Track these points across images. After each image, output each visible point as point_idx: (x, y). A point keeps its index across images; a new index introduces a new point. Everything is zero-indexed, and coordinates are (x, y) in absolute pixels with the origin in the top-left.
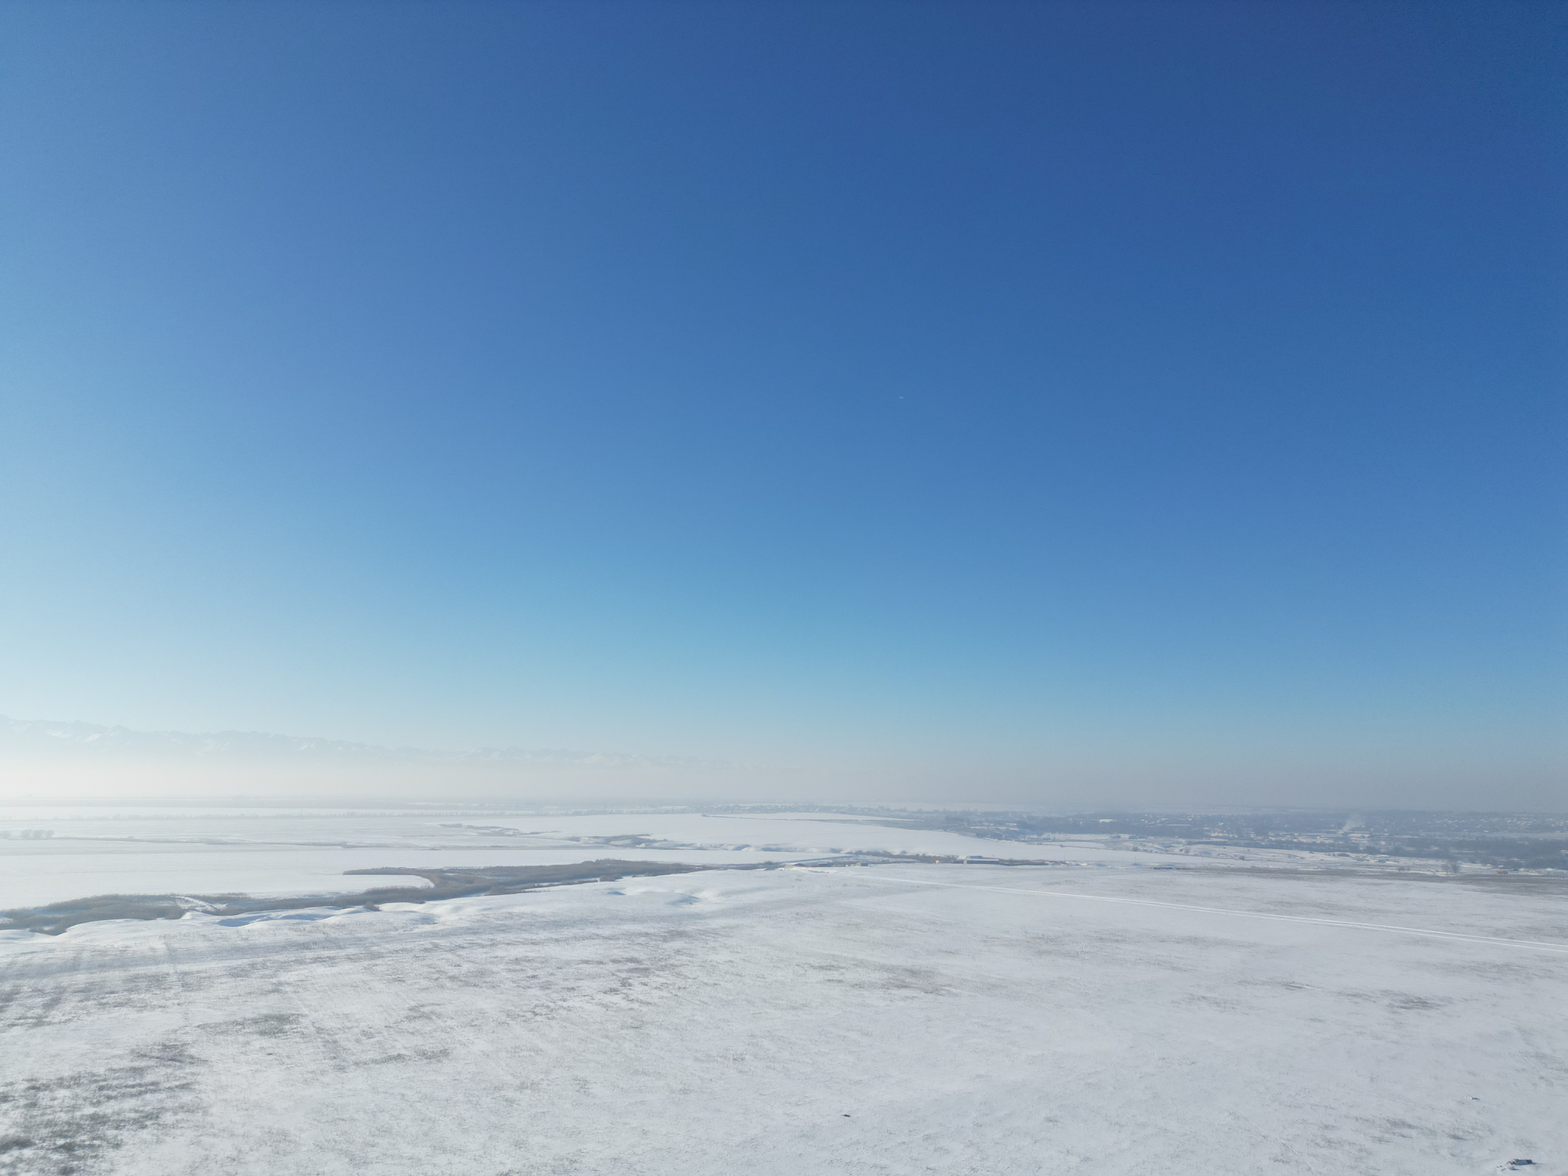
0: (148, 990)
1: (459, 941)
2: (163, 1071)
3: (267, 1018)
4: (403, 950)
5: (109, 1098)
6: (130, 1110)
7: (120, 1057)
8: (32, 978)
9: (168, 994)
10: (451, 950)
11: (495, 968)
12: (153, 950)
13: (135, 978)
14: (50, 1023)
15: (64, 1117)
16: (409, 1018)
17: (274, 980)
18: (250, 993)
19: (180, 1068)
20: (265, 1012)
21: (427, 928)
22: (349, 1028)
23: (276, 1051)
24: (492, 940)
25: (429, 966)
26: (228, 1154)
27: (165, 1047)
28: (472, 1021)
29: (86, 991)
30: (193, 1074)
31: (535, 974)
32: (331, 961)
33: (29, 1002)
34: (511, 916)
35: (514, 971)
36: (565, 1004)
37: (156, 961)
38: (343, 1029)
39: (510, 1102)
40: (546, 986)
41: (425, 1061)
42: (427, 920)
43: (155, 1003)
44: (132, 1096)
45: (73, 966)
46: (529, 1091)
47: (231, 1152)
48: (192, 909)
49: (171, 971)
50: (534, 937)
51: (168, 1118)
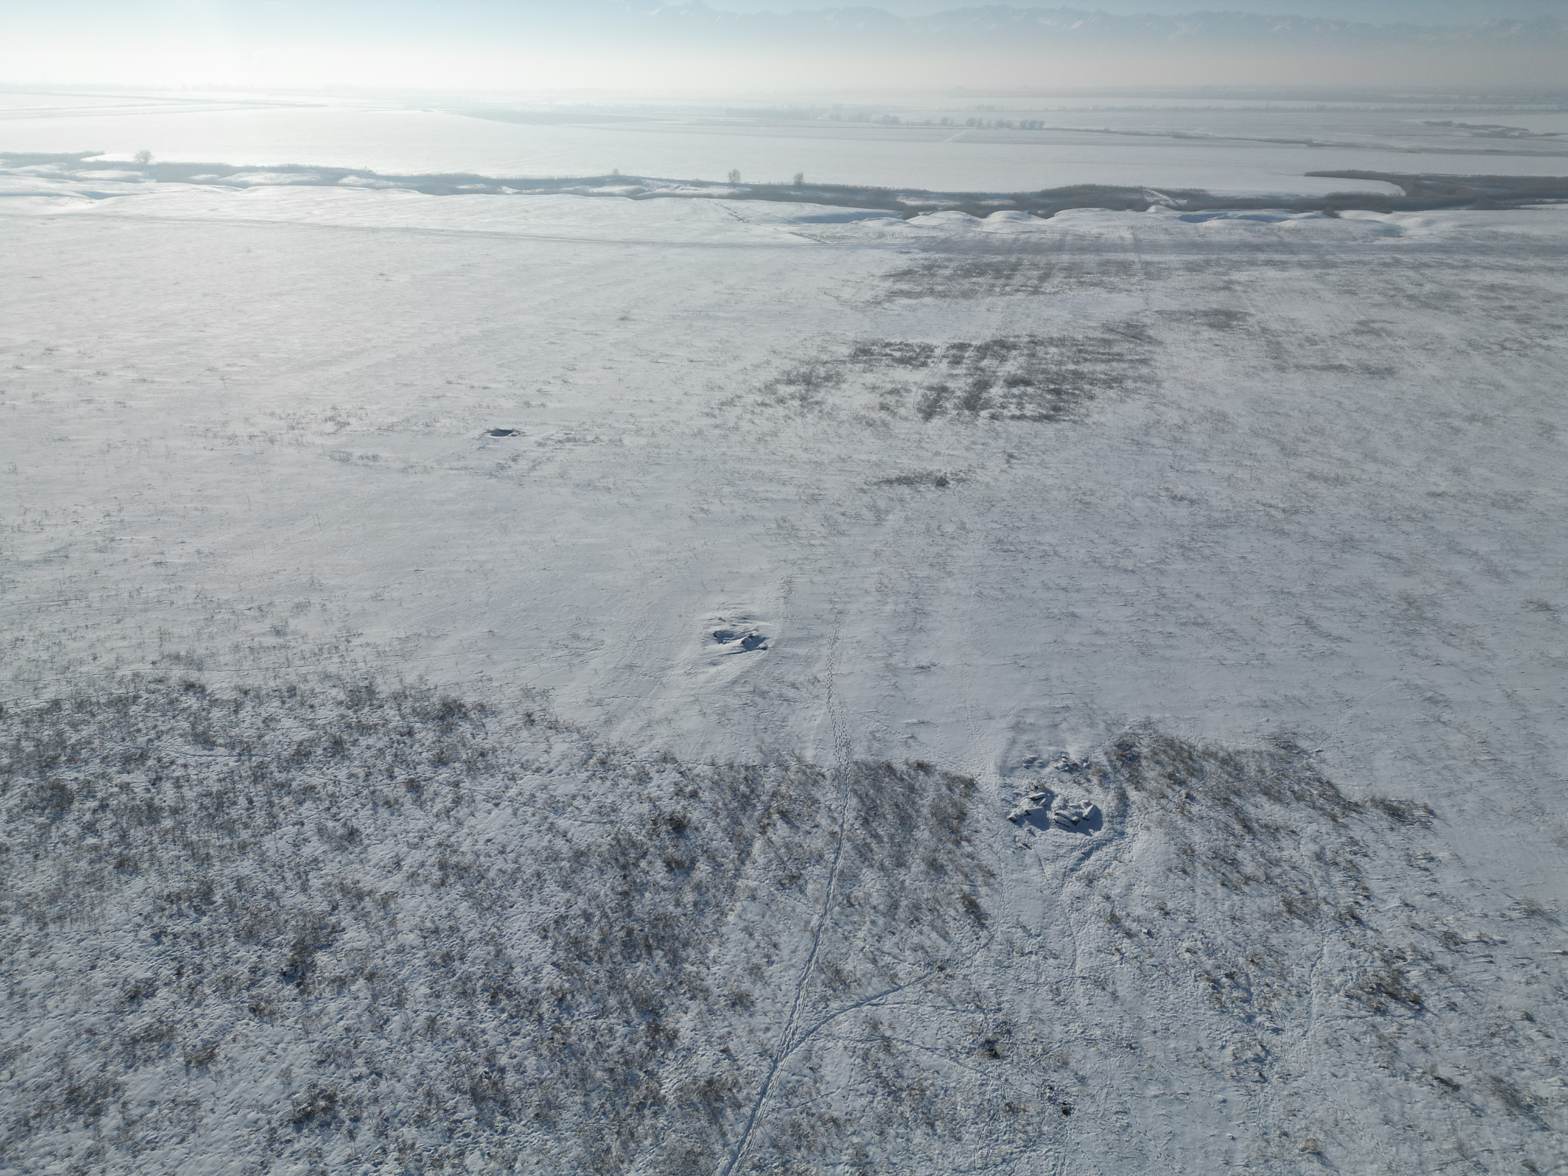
0: (1117, 274)
1: (1425, 258)
2: (1126, 345)
3: (1217, 312)
4: (1360, 262)
5: (1086, 360)
6: (1101, 373)
7: (1094, 328)
8: (1030, 253)
9: (1133, 280)
10: (1415, 267)
11: (1463, 293)
12: (1122, 238)
13: (1107, 263)
14: (1043, 293)
15: (1054, 368)
16: (1356, 332)
17: (1226, 278)
18: (1203, 288)
19: (1140, 345)
20: (1215, 306)
21: (1390, 241)
22: (1293, 333)
23: (1223, 343)
24: (1466, 261)
25: (1387, 282)
26: (1176, 422)
27: (1129, 326)
28: (1427, 344)
29: (1070, 270)
30: (1150, 352)
31: (1512, 304)
32: (1282, 266)
33: (1029, 273)
34: (1495, 236)
35: (1487, 298)
36: (1545, 343)
37: (1124, 249)
38: (1287, 333)
39: (1457, 431)
40: (1524, 320)
41: (1367, 376)
42: (1392, 231)
43: (1122, 286)
44: (1103, 361)
45: (1059, 247)
46: (1480, 424)
47: (1177, 421)
48: (1156, 203)
49: (1137, 260)
50: (1520, 263)
51: (1129, 384)
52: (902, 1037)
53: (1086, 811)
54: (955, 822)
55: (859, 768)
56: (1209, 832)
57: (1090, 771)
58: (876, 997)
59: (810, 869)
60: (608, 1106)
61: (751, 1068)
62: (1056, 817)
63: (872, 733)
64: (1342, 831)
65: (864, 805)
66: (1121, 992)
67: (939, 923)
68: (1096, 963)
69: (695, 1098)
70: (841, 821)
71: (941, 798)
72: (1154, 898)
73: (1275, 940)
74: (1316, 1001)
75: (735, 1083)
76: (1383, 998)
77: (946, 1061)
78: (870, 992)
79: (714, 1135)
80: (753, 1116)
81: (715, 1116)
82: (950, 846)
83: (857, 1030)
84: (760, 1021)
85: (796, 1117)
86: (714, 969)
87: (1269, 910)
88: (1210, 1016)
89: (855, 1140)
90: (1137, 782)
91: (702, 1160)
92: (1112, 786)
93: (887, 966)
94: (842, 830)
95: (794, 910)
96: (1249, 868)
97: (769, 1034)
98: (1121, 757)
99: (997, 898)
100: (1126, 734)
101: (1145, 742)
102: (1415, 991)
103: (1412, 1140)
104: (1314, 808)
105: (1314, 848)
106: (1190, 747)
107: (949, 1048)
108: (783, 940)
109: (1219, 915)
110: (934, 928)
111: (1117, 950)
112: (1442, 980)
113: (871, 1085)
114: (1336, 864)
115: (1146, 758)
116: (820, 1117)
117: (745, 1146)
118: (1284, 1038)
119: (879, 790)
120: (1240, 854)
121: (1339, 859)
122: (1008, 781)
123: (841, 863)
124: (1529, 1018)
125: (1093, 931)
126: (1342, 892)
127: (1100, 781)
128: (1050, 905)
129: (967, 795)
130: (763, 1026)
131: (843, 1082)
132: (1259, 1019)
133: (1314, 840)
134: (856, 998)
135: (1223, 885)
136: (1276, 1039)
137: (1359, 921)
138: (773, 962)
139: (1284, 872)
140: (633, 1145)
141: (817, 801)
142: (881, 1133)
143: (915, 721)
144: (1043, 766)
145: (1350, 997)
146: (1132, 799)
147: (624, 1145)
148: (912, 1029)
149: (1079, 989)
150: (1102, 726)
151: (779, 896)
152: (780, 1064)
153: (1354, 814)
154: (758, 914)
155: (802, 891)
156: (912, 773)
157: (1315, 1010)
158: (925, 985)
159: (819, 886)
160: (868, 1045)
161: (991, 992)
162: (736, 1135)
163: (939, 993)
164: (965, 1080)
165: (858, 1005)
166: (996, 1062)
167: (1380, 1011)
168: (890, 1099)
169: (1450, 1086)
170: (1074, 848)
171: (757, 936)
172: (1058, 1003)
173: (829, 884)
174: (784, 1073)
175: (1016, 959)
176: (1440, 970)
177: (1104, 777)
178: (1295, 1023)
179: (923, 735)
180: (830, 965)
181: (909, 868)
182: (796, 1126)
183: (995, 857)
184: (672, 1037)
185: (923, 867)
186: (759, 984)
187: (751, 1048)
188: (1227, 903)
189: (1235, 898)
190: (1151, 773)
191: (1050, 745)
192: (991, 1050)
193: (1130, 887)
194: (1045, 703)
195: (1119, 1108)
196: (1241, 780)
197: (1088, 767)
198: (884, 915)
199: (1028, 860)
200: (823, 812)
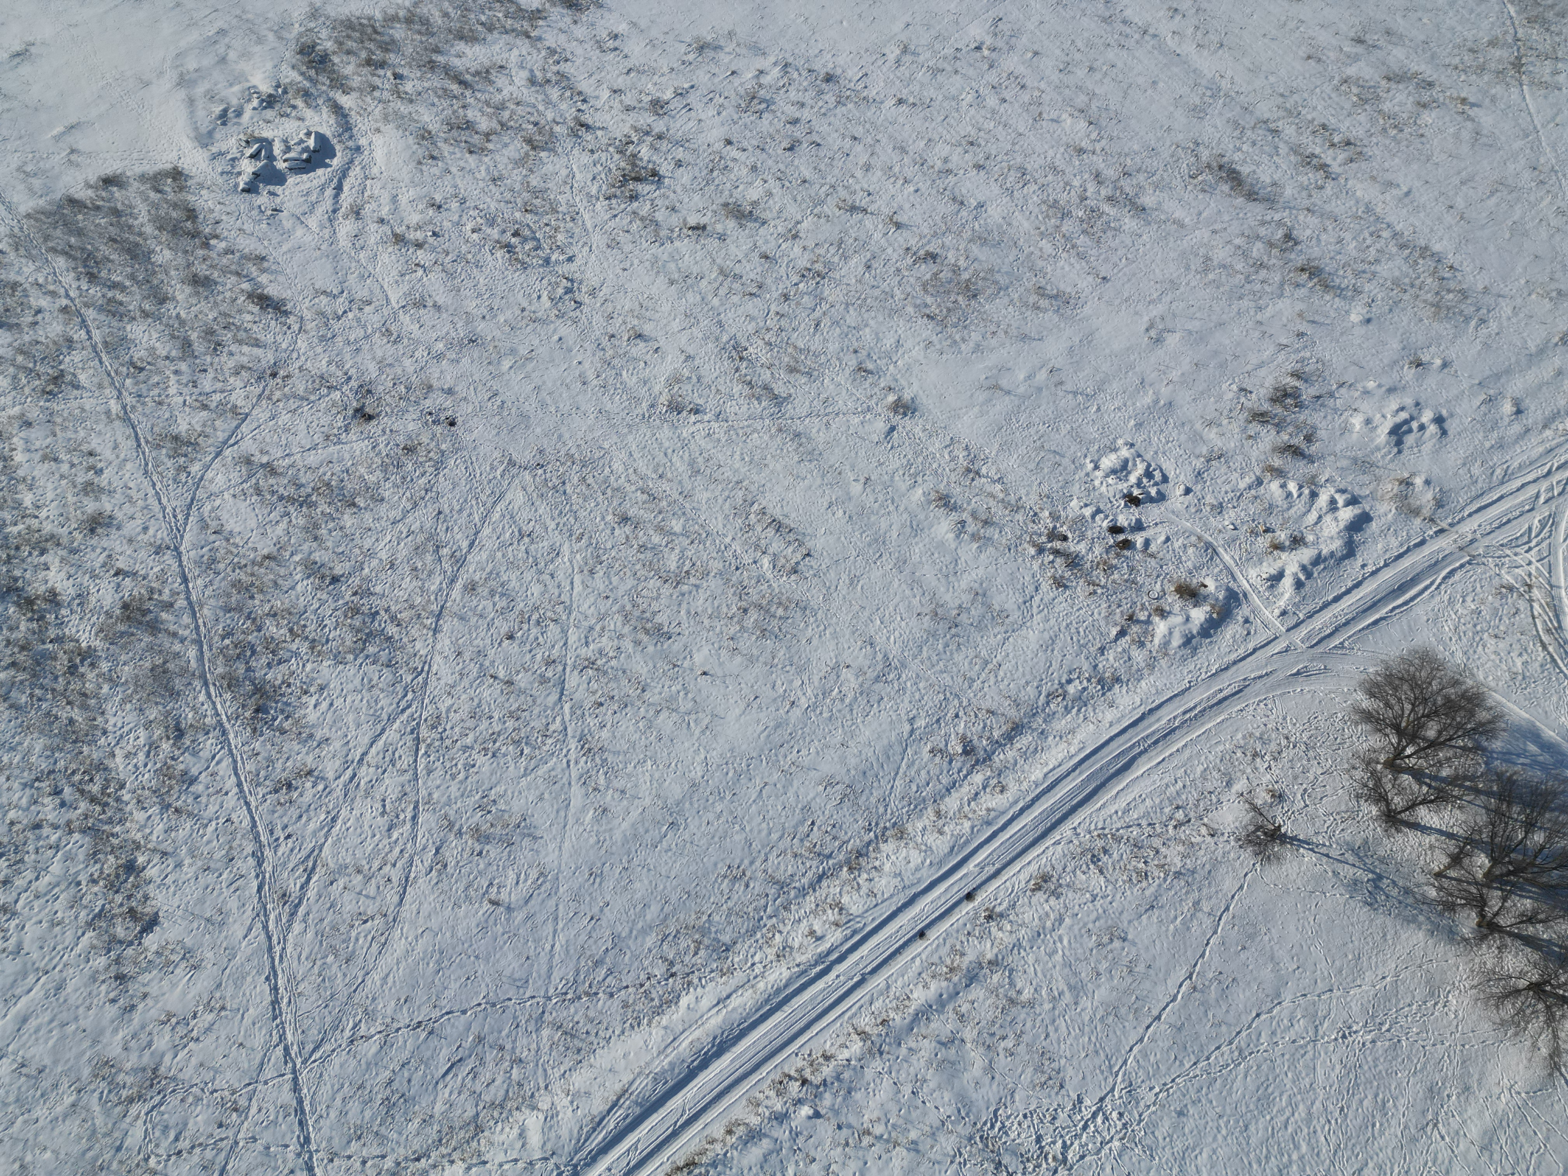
52: (279, 455)
53: (311, 143)
54: (189, 224)
55: (36, 220)
56: (433, 105)
57: (290, 96)
58: (230, 437)
59: (67, 360)
60: (38, 692)
61: (155, 570)
62: (286, 164)
63: (19, 169)
64: (539, 45)
65: (75, 259)
66: (440, 300)
67: (242, 335)
68: (406, 287)
69: (121, 627)
70: (62, 291)
71: (156, 206)
72: (421, 198)
73: (535, 181)
74: (586, 216)
75: (152, 591)
76: (631, 185)
77: (332, 449)
78: (221, 436)
79: (165, 640)
80: (190, 603)
81: (154, 627)
82: (200, 252)
83: (235, 477)
84: (131, 528)
85: (234, 576)
86: (43, 514)
87: (517, 157)
88: (517, 277)
89: (297, 558)
90: (340, 83)
91: (171, 666)
92: (320, 102)
93: (220, 403)
94: (72, 300)
95: (83, 410)
96: (484, 124)
97: (151, 532)
98: (310, 64)
99: (281, 279)
100: (301, 35)
101: (324, 34)
102: (650, 166)
103: (692, 286)
104: (507, 33)
105: (525, 74)
106: (369, 19)
107: (327, 438)
108: (95, 443)
109: (481, 184)
110: (240, 342)
111: (417, 265)
112: (664, 145)
113: (280, 509)
114: (548, 81)
115: (334, 53)
116: (253, 563)
117: (202, 628)
118: (578, 261)
119: (80, 233)
120: (471, 114)
121: (549, 75)
122: (214, 150)
123: (97, 336)
124: (729, 142)
125: (387, 261)
126: (564, 106)
127: (306, 102)
128: (335, 257)
129: (181, 189)
130: (139, 529)
131: (253, 523)
132: (553, 258)
133: (522, 67)
134: (212, 449)
135: (471, 152)
136: (573, 267)
137: (587, 127)
138: (101, 470)
139: (513, 112)
140: (92, 702)
141: (14, 286)
142: (316, 538)
143: (60, 129)
144: (239, 113)
145: (608, 198)
146: (346, 106)
147: (84, 707)
148: (284, 442)
149: (405, 319)
150: (271, 36)
151: (54, 406)
152: (182, 548)
153: (541, 23)
154: (47, 437)
155: (77, 387)
156: (104, 194)
157: (589, 225)
158: (269, 399)
159: (91, 371)
160: (254, 481)
161: (333, 368)
162: (187, 627)
163: (287, 397)
164: (358, 453)
165: (218, 454)
166: (374, 422)
167: (634, 197)
168: (304, 509)
169: (699, 228)
170: (323, 189)
171: (62, 456)
172: (395, 342)
173: (101, 362)
174: (192, 553)
175: (336, 326)
176: (660, 137)
177: (306, 95)
178: (580, 244)
179: (82, 142)
180: (163, 437)
181: (174, 298)
182: (237, 584)
183: (254, 239)
184: (53, 598)
185: (188, 290)
186: (104, 498)
187: (142, 554)
188: (483, 168)
189: (486, 159)
190: (348, 68)
191: (231, 85)
192: (364, 416)
193: (394, 199)
194: (194, 36)
195: (490, 394)
196: (433, 35)
197: (285, 92)
198: (182, 359)
199: (287, 224)
200: (33, 292)
